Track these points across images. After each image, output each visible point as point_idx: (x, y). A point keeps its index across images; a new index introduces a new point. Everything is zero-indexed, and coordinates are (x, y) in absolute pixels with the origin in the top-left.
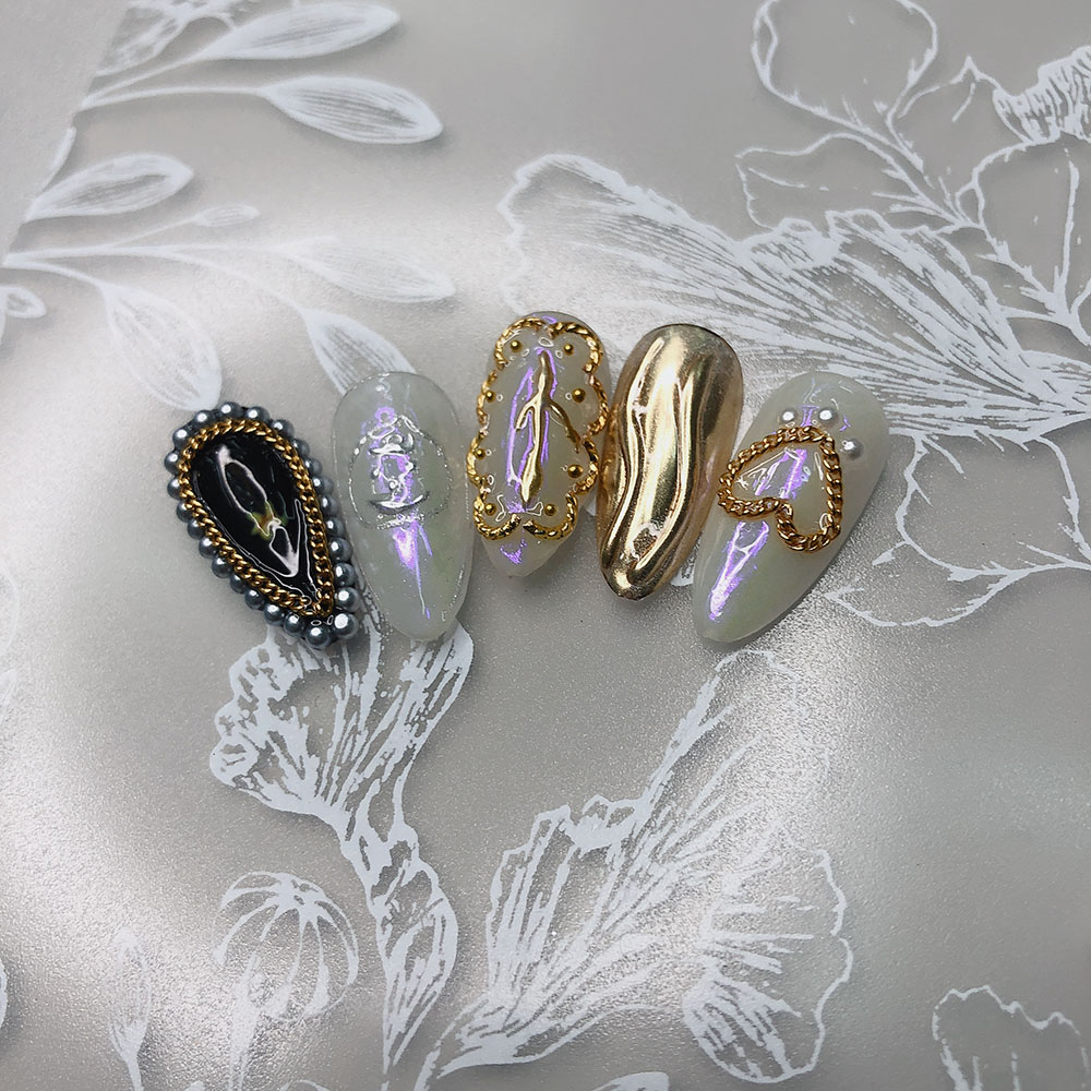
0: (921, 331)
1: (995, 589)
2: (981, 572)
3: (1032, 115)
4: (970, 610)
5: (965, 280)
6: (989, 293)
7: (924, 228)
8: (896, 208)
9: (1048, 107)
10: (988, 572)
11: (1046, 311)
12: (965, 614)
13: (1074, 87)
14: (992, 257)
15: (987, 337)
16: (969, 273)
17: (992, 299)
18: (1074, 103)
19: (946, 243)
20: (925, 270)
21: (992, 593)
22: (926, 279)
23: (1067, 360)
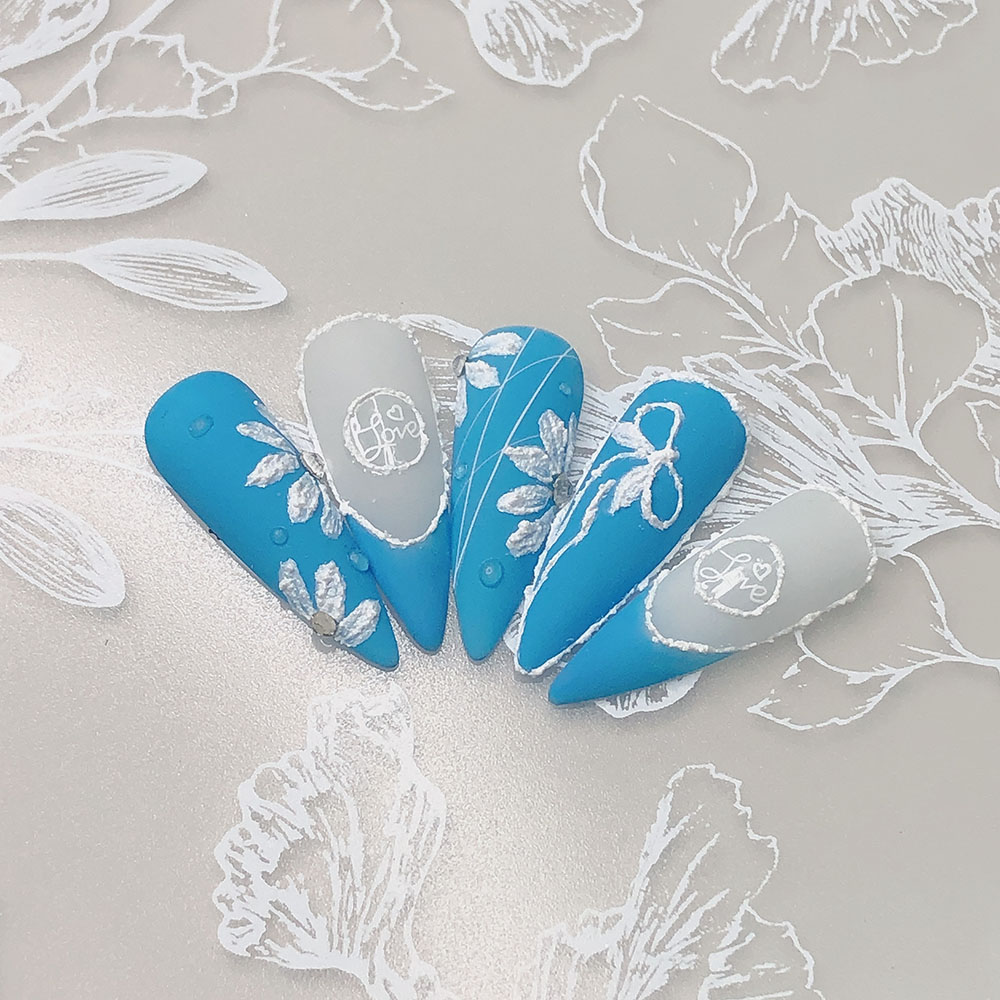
0: (787, 465)
1: (888, 686)
2: (874, 674)
3: (852, 251)
4: (870, 707)
5: (818, 415)
6: (840, 425)
7: (774, 367)
8: (746, 350)
9: (865, 241)
10: (879, 673)
11: (892, 438)
12: (866, 711)
13: (886, 220)
14: (837, 390)
15: (845, 466)
16: (820, 408)
17: (844, 431)
18: (888, 236)
19: (796, 381)
20: (781, 408)
21: (886, 691)
22: (784, 416)
23: (916, 481)
